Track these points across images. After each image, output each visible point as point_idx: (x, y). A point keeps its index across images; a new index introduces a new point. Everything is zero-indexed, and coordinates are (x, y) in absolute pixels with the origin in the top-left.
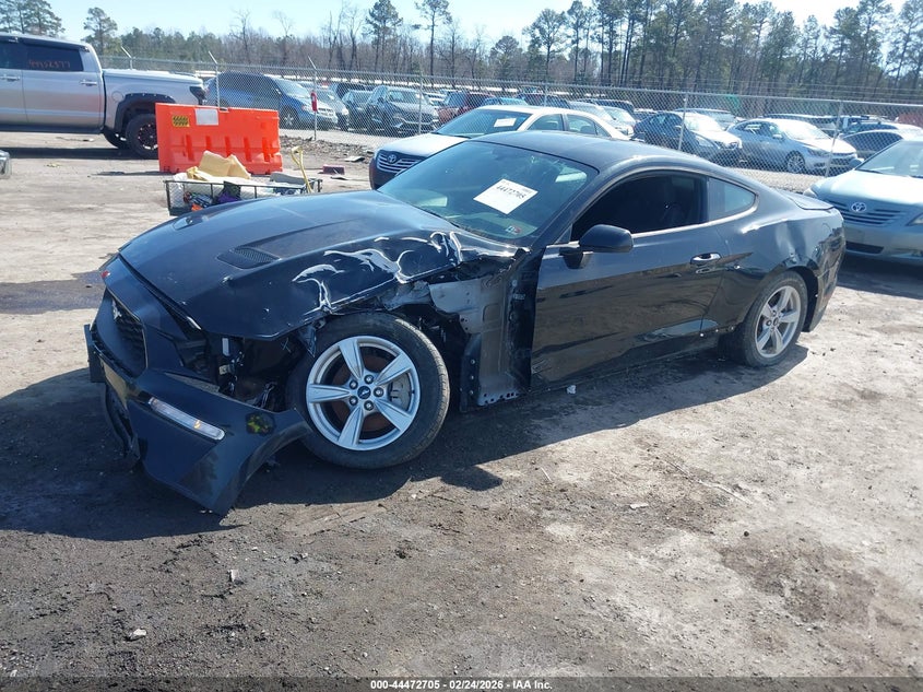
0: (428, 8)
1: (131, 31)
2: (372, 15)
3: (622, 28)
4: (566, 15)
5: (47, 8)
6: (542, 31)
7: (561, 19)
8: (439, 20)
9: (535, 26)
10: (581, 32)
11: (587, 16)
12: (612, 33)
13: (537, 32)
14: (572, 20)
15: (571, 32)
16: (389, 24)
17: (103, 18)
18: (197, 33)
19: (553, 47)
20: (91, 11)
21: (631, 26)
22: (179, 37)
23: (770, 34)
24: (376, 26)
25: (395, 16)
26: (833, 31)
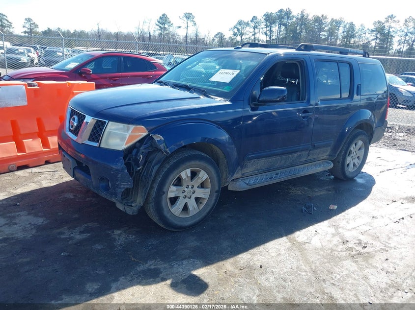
0: (185, 18)
1: (47, 29)
2: (159, 22)
3: (275, 28)
4: (250, 22)
5: (5, 17)
6: (238, 30)
7: (247, 24)
8: (190, 24)
9: (235, 27)
10: (257, 31)
11: (259, 23)
12: (271, 31)
13: (236, 30)
14: (253, 24)
15: (252, 30)
16: (166, 26)
17: (32, 22)
18: (77, 30)
19: (243, 37)
20: (26, 19)
21: (280, 28)
22: (69, 32)
23: (343, 32)
24: (160, 27)
25: (170, 22)
26: (373, 31)
